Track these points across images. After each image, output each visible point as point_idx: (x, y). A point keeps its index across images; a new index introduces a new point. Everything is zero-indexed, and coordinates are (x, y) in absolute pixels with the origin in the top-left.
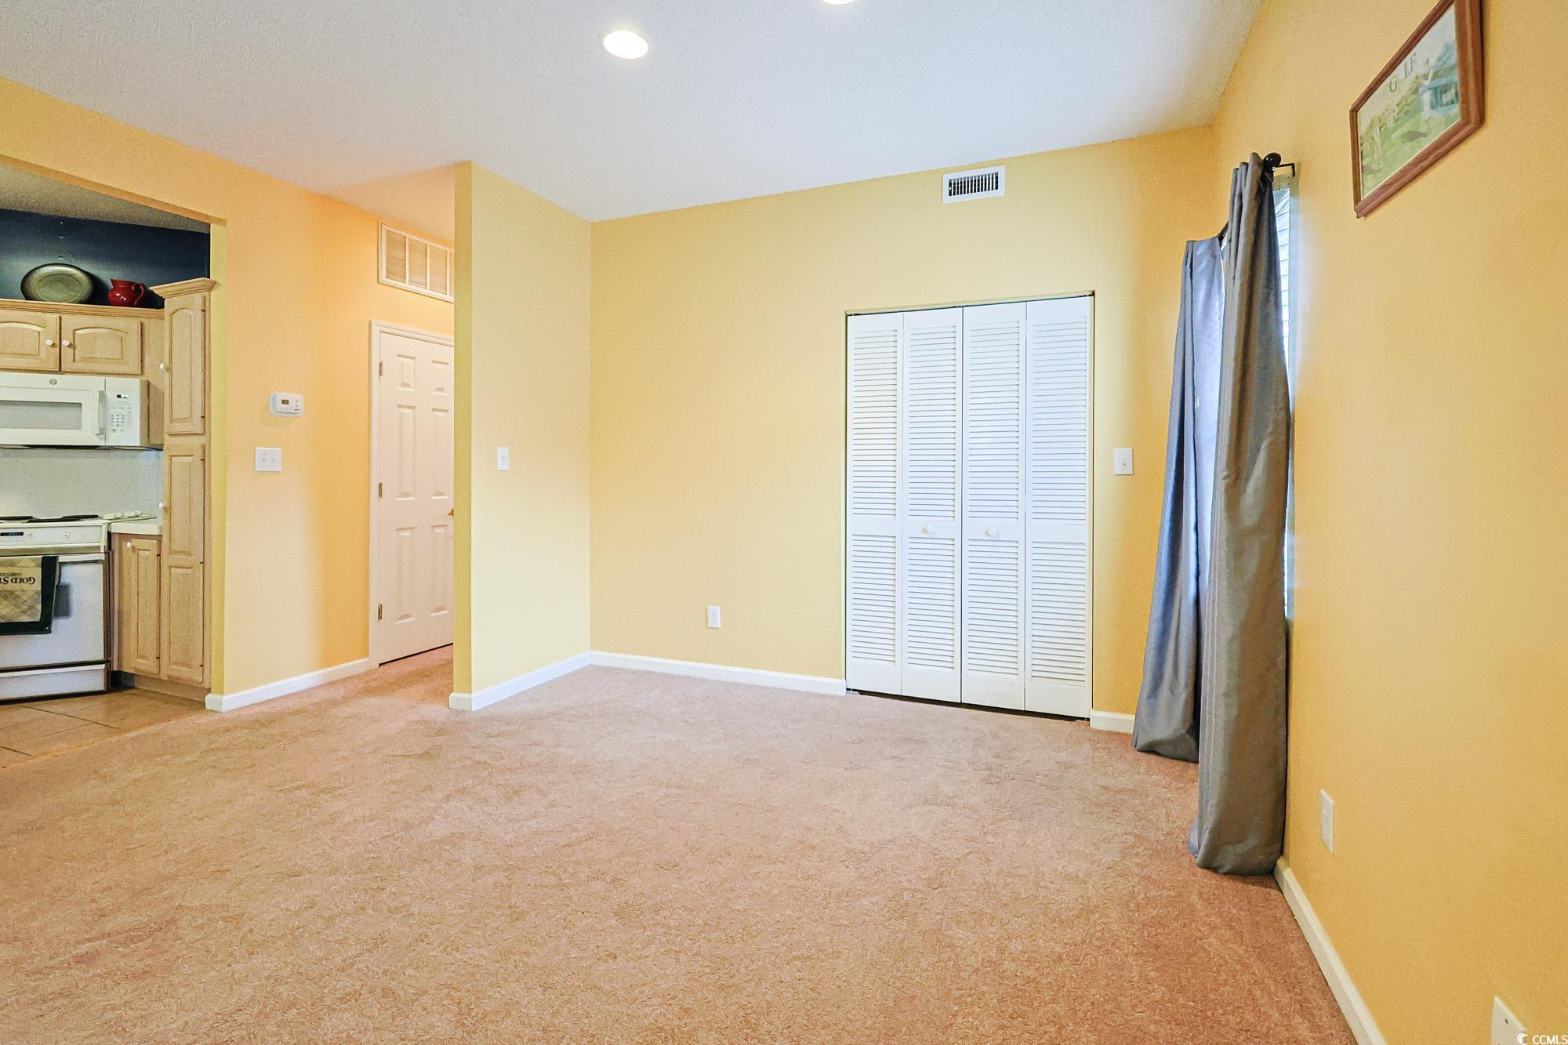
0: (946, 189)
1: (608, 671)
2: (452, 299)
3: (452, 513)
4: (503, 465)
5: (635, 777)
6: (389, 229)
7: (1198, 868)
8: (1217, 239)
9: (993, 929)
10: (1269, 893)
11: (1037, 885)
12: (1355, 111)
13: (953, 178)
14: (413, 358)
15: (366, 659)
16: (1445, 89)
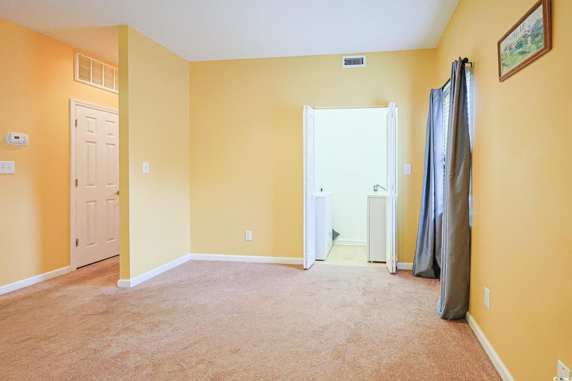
0: (344, 62)
1: (199, 262)
2: (118, 92)
3: (118, 193)
4: (145, 170)
5: (216, 310)
6: (81, 55)
7: (441, 319)
8: (441, 89)
9: (374, 357)
10: (465, 325)
11: (388, 335)
12: (499, 44)
13: (346, 58)
14: (95, 119)
15: (69, 266)
16: (537, 35)
